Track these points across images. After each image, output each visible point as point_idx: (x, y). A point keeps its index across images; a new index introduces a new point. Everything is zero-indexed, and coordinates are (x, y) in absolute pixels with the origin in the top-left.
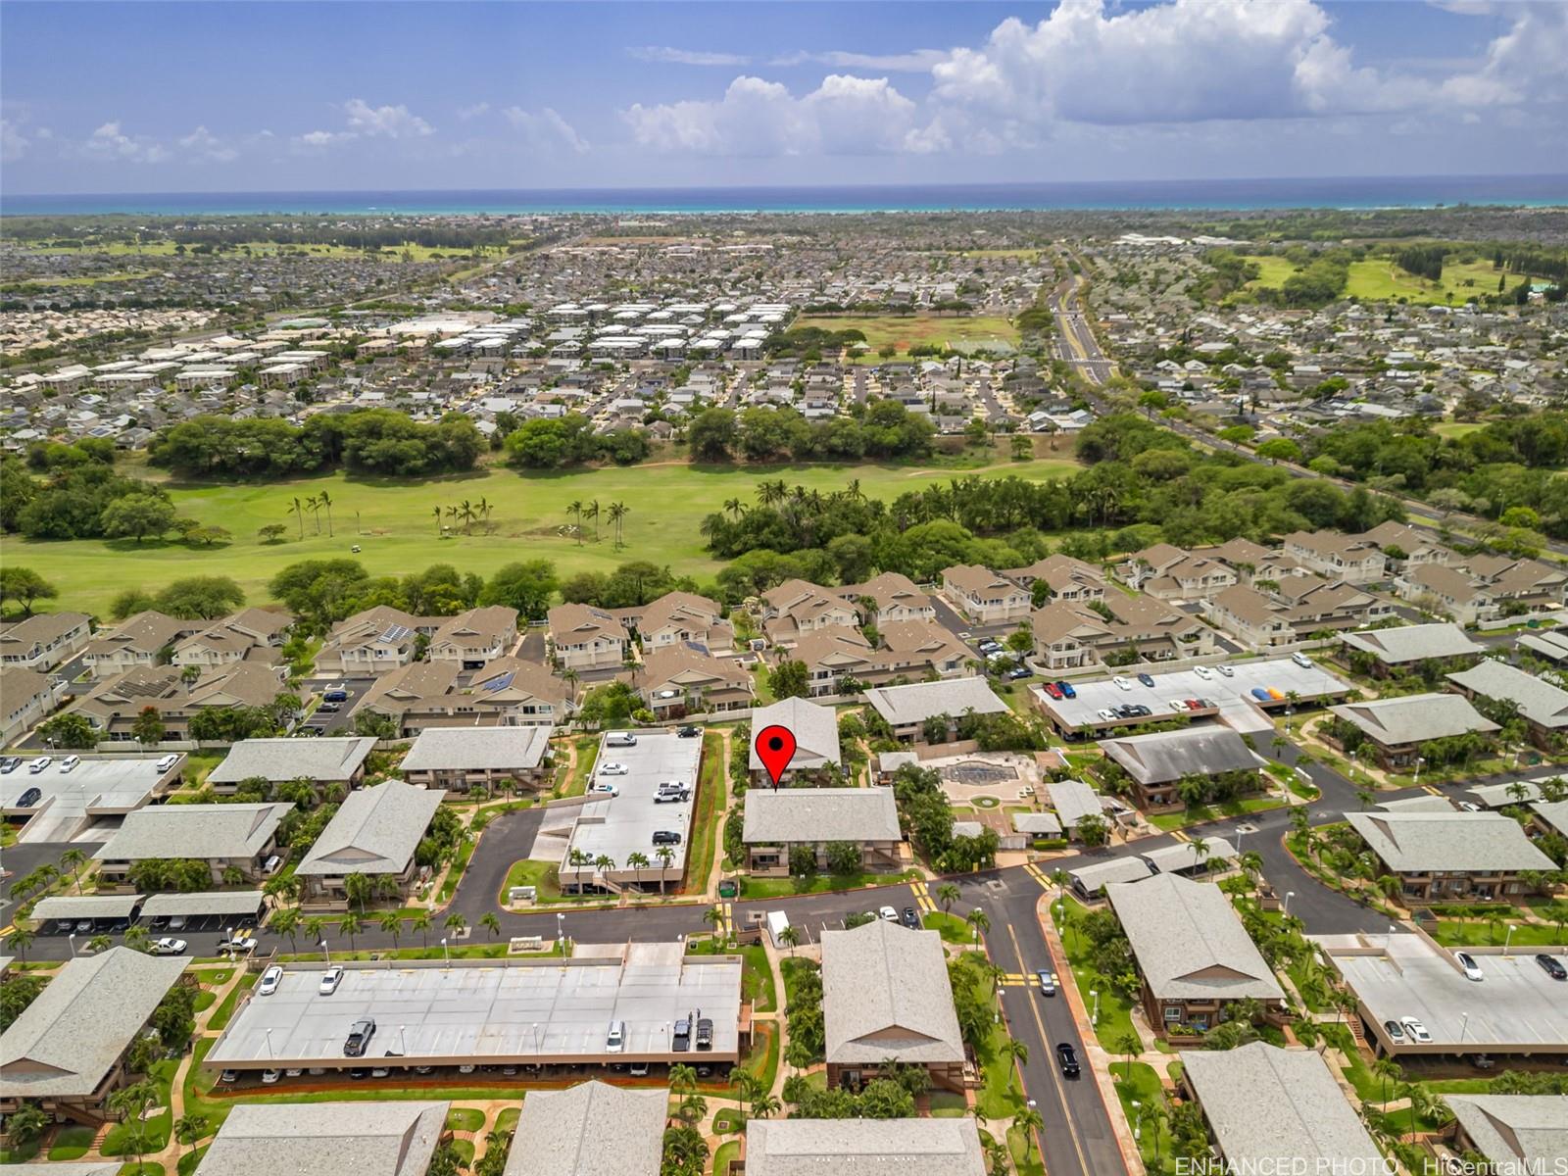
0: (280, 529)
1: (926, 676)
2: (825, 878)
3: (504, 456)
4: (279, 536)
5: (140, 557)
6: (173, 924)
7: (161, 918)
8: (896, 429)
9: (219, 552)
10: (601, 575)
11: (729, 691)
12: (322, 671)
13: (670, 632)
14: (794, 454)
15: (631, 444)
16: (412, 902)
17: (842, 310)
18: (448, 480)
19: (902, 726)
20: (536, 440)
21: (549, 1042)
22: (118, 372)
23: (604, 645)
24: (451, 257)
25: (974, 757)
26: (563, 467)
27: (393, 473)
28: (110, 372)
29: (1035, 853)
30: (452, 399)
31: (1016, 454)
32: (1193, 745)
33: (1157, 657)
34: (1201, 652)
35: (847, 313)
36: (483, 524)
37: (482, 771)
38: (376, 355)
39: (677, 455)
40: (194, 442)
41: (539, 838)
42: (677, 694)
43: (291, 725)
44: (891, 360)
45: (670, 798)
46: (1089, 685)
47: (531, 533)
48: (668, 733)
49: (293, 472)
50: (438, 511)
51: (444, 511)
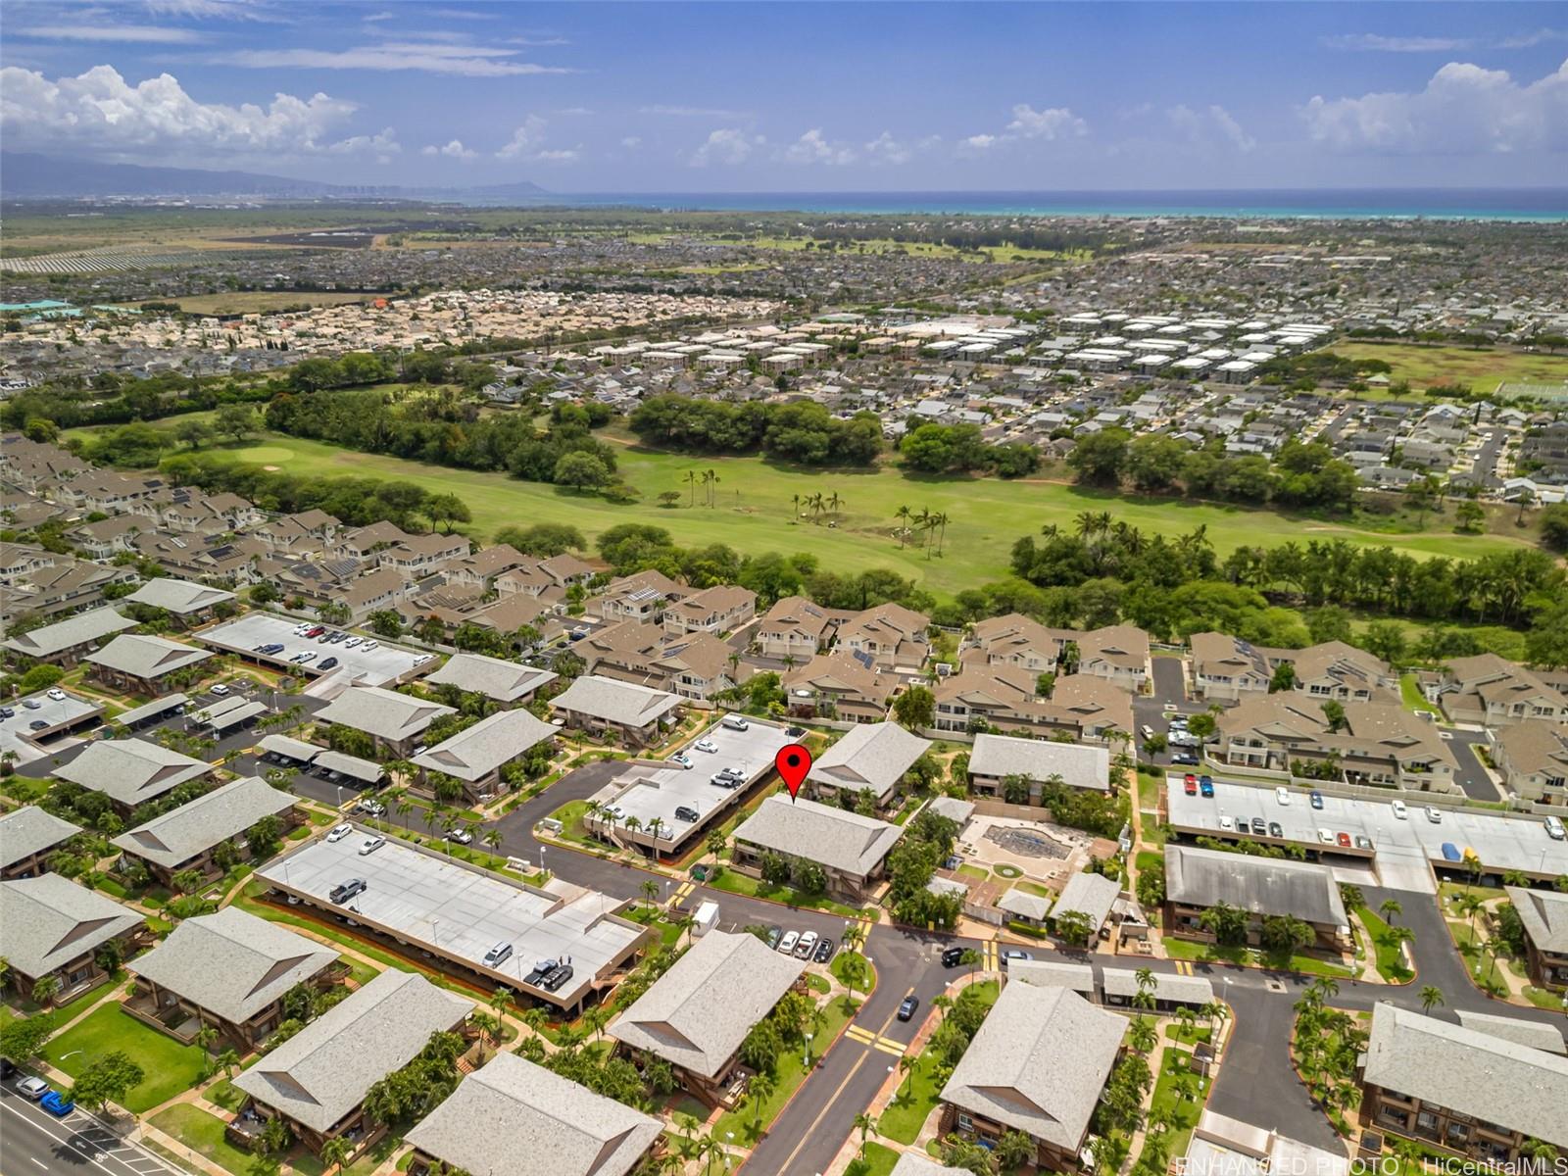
0: (676, 496)
1: (1055, 735)
2: (788, 891)
3: (900, 457)
4: (674, 502)
5: (569, 503)
6: (332, 776)
7: (325, 769)
8: (1307, 476)
9: (625, 508)
10: (849, 576)
11: (863, 704)
12: (590, 615)
13: (859, 639)
14: (1189, 489)
15: (1017, 459)
16: (478, 809)
17: (1399, 336)
18: (842, 472)
19: (985, 776)
20: (922, 445)
21: (458, 942)
22: (665, 350)
23: (798, 637)
24: (1030, 259)
25: (1041, 827)
26: (948, 473)
27: (799, 460)
28: (659, 350)
29: (1007, 933)
30: (900, 398)
31: (1462, 524)
32: (1258, 877)
33: (1370, 779)
34: (1433, 787)
35: (1402, 341)
36: (836, 516)
37: (603, 720)
38: (870, 352)
39: (1063, 475)
40: (655, 414)
41: (609, 786)
42: (813, 695)
43: (529, 652)
44: (1403, 398)
45: (723, 782)
46: (1243, 789)
47: (869, 530)
48: (779, 727)
49: (723, 449)
50: (796, 499)
51: (802, 499)
